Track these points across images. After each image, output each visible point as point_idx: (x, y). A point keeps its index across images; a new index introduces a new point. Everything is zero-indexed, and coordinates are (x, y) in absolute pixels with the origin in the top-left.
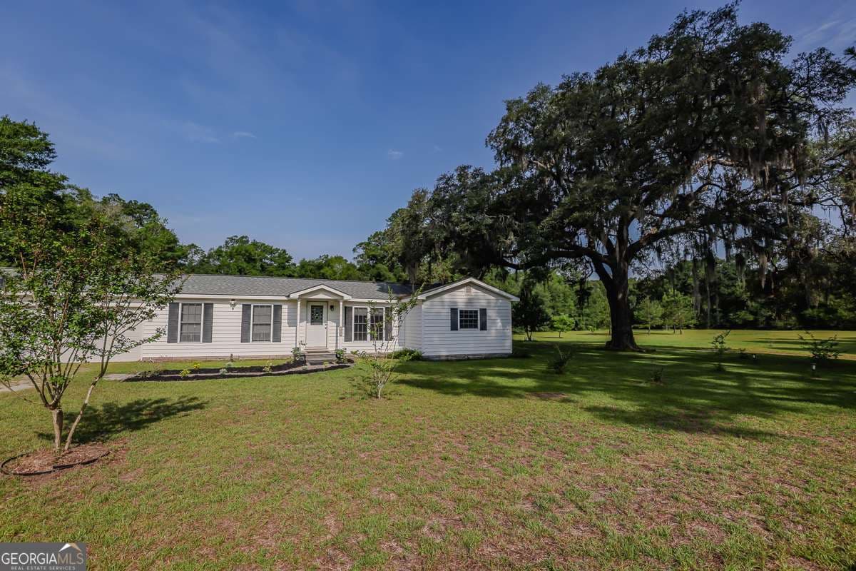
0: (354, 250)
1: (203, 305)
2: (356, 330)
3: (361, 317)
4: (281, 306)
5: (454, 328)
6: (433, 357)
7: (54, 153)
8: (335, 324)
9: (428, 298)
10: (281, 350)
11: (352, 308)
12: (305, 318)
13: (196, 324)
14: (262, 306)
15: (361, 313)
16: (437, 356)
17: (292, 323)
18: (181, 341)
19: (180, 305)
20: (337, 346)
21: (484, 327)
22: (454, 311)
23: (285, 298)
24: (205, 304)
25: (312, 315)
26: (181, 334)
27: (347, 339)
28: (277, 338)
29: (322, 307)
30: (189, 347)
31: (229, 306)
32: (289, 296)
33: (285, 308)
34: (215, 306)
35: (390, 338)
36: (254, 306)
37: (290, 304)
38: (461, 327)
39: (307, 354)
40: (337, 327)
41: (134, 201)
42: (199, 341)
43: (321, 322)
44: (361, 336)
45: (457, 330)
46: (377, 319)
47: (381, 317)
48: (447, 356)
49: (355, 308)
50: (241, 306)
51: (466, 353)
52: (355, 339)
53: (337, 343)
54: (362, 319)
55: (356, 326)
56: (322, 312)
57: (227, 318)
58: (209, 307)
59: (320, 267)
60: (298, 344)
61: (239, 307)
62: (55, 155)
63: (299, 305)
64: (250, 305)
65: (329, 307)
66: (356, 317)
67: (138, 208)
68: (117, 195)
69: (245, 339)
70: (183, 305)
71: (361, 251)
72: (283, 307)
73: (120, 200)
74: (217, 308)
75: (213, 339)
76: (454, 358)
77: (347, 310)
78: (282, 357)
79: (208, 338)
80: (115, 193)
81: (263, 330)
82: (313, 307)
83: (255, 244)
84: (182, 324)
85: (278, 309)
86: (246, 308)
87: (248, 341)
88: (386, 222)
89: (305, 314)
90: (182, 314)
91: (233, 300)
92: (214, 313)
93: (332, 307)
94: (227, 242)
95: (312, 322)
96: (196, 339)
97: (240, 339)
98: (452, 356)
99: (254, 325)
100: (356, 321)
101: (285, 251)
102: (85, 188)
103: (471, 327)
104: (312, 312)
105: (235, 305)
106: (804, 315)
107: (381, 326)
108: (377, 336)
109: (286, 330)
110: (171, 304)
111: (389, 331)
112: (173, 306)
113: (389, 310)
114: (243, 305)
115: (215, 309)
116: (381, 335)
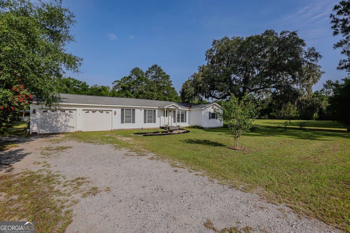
0: (113, 84)
1: (132, 109)
2: (177, 119)
4: (155, 110)
10: (155, 126)
12: (162, 114)
13: (130, 116)
14: (150, 110)
16: (206, 127)
17: (159, 117)
18: (125, 123)
21: (217, 118)
22: (210, 113)
26: (125, 120)
27: (174, 122)
28: (155, 122)
29: (167, 111)
30: (128, 125)
31: (140, 110)
34: (135, 110)
35: (186, 122)
36: (148, 110)
37: (158, 109)
38: (212, 118)
39: (169, 127)
40: (172, 118)
43: (166, 116)
45: (210, 119)
46: (182, 115)
47: (184, 115)
48: (208, 127)
51: (213, 126)
57: (139, 114)
58: (134, 110)
59: (100, 91)
60: (161, 124)
65: (169, 111)
66: (178, 114)
69: (145, 122)
70: (126, 109)
72: (156, 111)
77: (174, 112)
78: (156, 128)
79: (134, 122)
81: (150, 119)
84: (125, 117)
86: (145, 111)
87: (146, 123)
90: (125, 113)
91: (141, 108)
92: (135, 113)
96: (130, 122)
97: (143, 122)
98: (209, 127)
99: (148, 117)
101: (85, 83)
103: (214, 118)
105: (142, 110)
106: (270, 114)
107: (183, 117)
108: (182, 121)
109: (157, 119)
110: (121, 109)
111: (186, 119)
112: (122, 110)
113: (186, 112)
114: (144, 110)
115: (135, 111)
116: (183, 120)
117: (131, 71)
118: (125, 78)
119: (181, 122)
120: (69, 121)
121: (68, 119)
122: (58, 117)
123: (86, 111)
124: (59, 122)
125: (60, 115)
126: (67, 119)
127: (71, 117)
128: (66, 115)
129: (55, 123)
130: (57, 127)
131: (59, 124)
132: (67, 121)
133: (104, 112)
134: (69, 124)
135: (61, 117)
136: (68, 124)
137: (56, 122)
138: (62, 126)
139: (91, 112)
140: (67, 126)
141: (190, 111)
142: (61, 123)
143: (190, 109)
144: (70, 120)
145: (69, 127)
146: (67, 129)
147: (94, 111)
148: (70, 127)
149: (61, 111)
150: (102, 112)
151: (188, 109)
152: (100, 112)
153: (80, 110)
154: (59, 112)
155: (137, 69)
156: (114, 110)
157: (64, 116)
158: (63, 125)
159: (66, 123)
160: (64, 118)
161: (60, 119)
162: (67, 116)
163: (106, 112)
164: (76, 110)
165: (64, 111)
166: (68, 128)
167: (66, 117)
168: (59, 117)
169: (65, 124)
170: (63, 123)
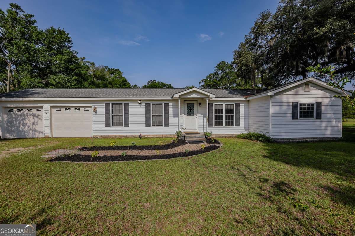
1: (123, 104)
2: (216, 119)
3: (219, 110)
4: (168, 104)
5: (294, 117)
6: (278, 139)
7: (72, 42)
8: (202, 116)
9: (276, 94)
10: (170, 131)
11: (213, 104)
12: (183, 111)
13: (120, 115)
14: (157, 104)
15: (219, 108)
16: (281, 139)
17: (176, 115)
18: (112, 125)
19: (111, 104)
20: (204, 130)
21: (319, 117)
23: (170, 99)
24: (124, 103)
25: (187, 109)
26: (112, 121)
27: (210, 125)
28: (167, 124)
29: (194, 104)
30: (117, 129)
31: (138, 104)
32: (172, 97)
33: (171, 105)
34: (130, 104)
35: (238, 125)
36: (153, 104)
37: (174, 102)
38: (301, 117)
39: (185, 135)
40: (204, 117)
41: (113, 68)
42: (122, 125)
43: (192, 114)
44: (219, 123)
45: (297, 119)
46: (229, 112)
47: (233, 110)
49: (215, 105)
50: (145, 104)
51: (304, 137)
52: (216, 125)
53: (204, 128)
54: (219, 112)
55: (216, 116)
56: (193, 107)
57: (137, 112)
58: (126, 105)
60: (179, 128)
61: (144, 105)
62: (72, 43)
63: (179, 102)
64: (150, 104)
65: (198, 104)
66: (216, 110)
67: (115, 71)
68: (107, 67)
69: (148, 125)
70: (113, 104)
71: (203, 83)
73: (108, 68)
74: (131, 105)
75: (130, 125)
76: (295, 141)
77: (210, 105)
78: (170, 137)
79: (127, 124)
80: (107, 66)
81: (157, 119)
82: (188, 104)
83: (158, 83)
84: (113, 116)
85: (166, 105)
86: (148, 105)
88: (215, 69)
89: (183, 109)
90: (112, 110)
91: (140, 100)
92: (130, 109)
93: (200, 104)
94: (148, 83)
95: (187, 114)
97: (145, 125)
99: (152, 116)
100: (216, 113)
101: (170, 85)
102: (92, 62)
103: (308, 117)
104: (188, 107)
105: (141, 103)
107: (233, 116)
108: (230, 123)
109: (172, 119)
110: (106, 103)
111: (238, 119)
112: (107, 105)
113: (238, 105)
114: (146, 104)
115: (130, 107)
116: (232, 122)
117: (216, 67)
118: (210, 75)
119: (226, 125)
120: (37, 124)
121: (36, 121)
122: (24, 119)
123: (57, 109)
124: (27, 125)
125: (27, 116)
126: (34, 121)
127: (39, 119)
128: (34, 115)
129: (21, 126)
130: (25, 132)
131: (27, 127)
132: (35, 124)
133: (82, 110)
134: (38, 128)
135: (28, 119)
136: (36, 128)
137: (23, 125)
138: (29, 131)
139: (63, 110)
140: (35, 130)
141: (249, 104)
142: (29, 127)
143: (248, 99)
144: (39, 123)
145: (38, 132)
146: (35, 134)
147: (67, 109)
148: (40, 132)
149: (28, 109)
150: (79, 109)
151: (243, 99)
152: (75, 109)
153: (47, 107)
154: (26, 112)
155: (223, 63)
156: (93, 105)
157: (32, 117)
158: (30, 129)
159: (34, 126)
160: (32, 120)
161: (27, 121)
162: (35, 118)
163: (84, 109)
164: (42, 107)
165: (31, 109)
166: (37, 134)
167: (33, 118)
168: (26, 118)
169: (33, 128)
170: (31, 127)
